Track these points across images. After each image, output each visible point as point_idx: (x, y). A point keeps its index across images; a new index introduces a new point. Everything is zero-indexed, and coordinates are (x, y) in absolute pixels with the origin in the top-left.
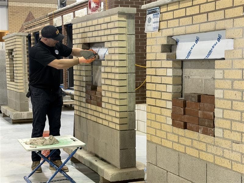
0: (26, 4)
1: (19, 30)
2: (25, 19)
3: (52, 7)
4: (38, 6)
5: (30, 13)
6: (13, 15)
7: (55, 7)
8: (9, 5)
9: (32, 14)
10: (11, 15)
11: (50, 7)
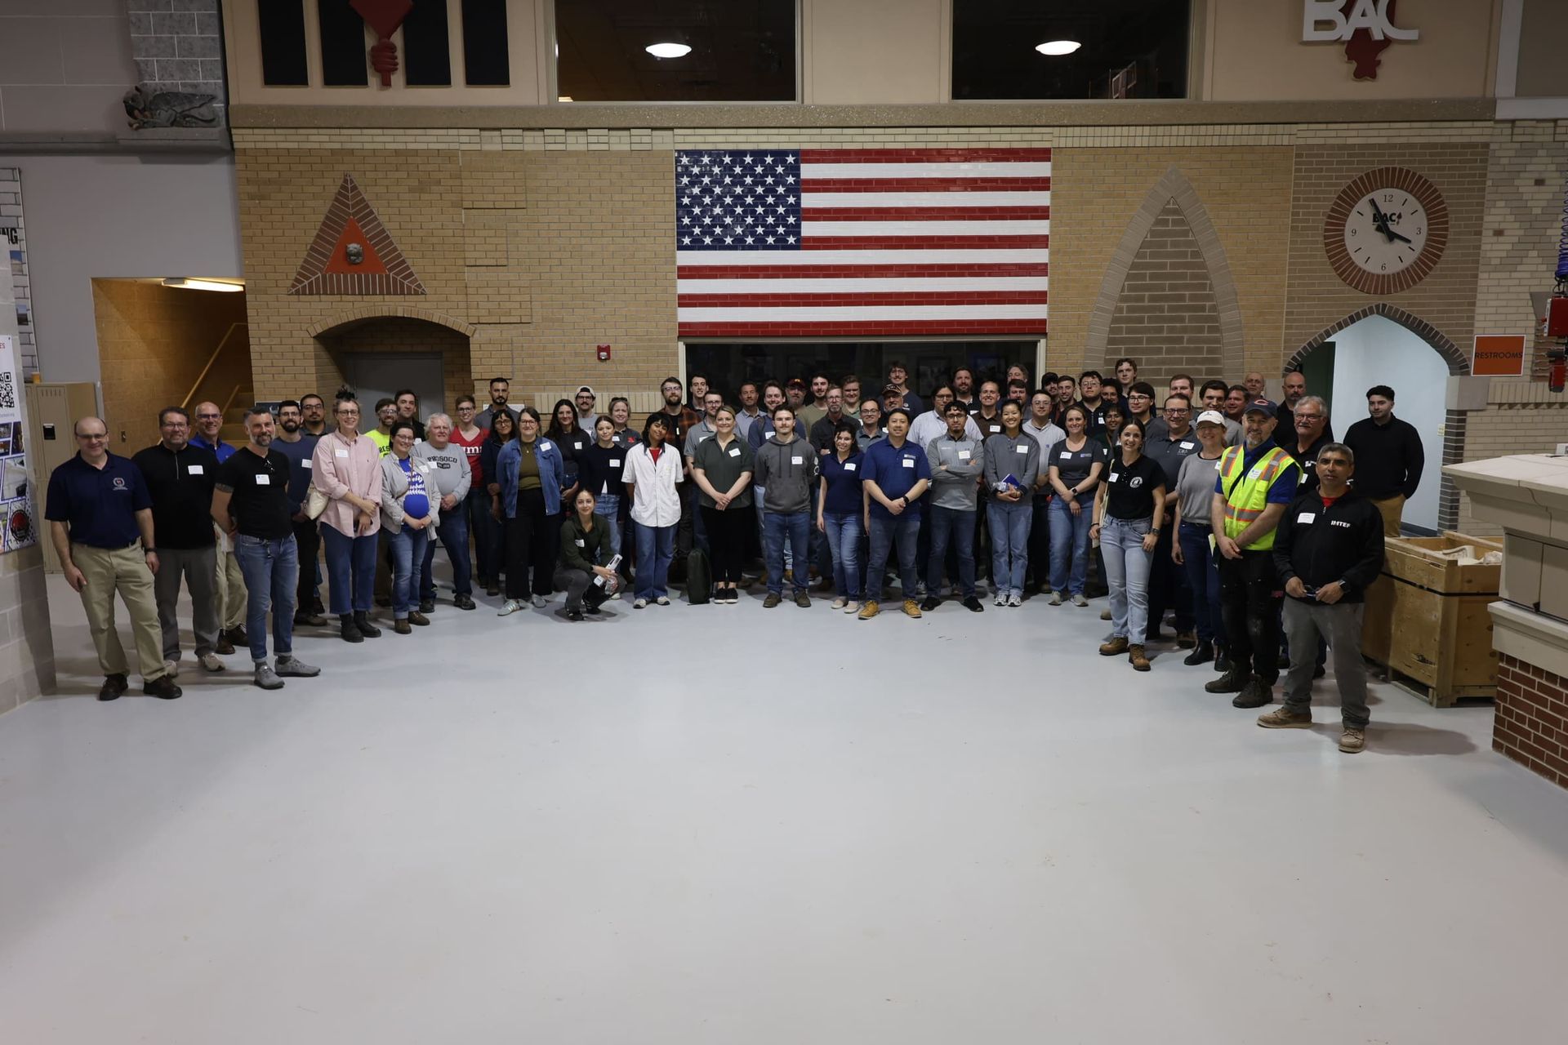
0: (326, 138)
1: (294, 276)
2: (322, 218)
3: (464, 147)
4: (389, 146)
5: (346, 181)
6: (262, 197)
7: (477, 147)
8: (236, 146)
9: (354, 188)
10: (252, 197)
11: (452, 146)
